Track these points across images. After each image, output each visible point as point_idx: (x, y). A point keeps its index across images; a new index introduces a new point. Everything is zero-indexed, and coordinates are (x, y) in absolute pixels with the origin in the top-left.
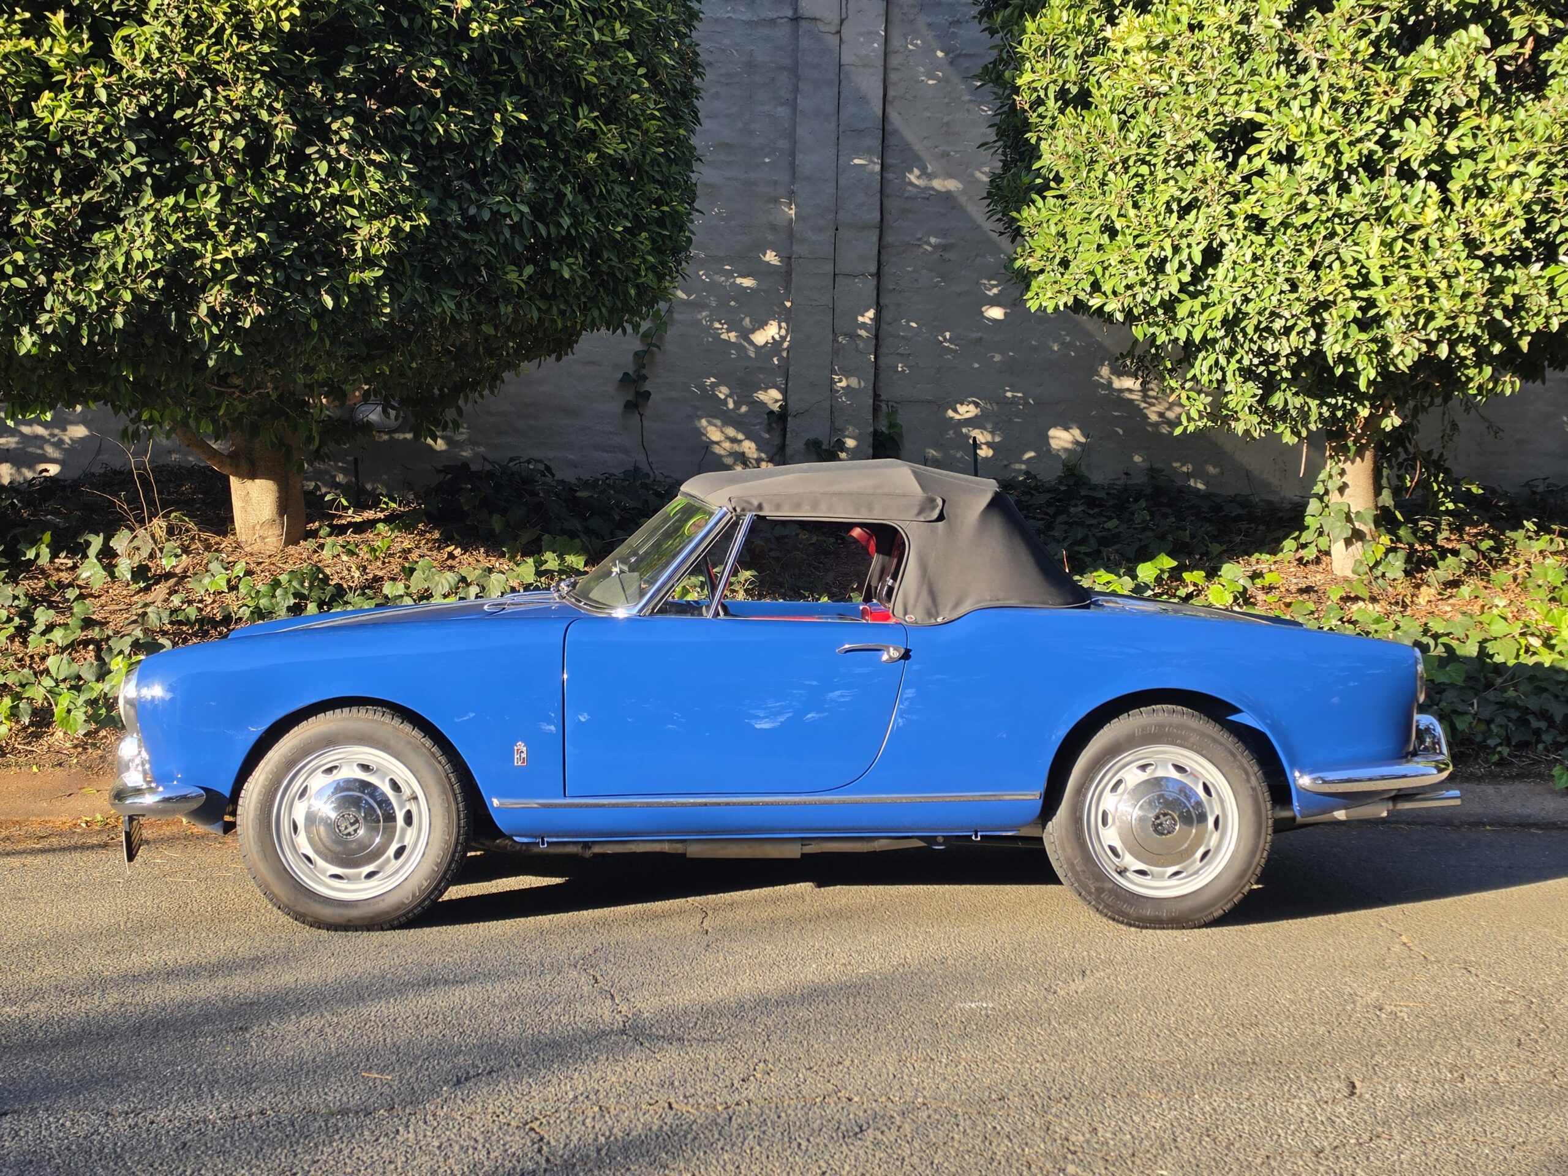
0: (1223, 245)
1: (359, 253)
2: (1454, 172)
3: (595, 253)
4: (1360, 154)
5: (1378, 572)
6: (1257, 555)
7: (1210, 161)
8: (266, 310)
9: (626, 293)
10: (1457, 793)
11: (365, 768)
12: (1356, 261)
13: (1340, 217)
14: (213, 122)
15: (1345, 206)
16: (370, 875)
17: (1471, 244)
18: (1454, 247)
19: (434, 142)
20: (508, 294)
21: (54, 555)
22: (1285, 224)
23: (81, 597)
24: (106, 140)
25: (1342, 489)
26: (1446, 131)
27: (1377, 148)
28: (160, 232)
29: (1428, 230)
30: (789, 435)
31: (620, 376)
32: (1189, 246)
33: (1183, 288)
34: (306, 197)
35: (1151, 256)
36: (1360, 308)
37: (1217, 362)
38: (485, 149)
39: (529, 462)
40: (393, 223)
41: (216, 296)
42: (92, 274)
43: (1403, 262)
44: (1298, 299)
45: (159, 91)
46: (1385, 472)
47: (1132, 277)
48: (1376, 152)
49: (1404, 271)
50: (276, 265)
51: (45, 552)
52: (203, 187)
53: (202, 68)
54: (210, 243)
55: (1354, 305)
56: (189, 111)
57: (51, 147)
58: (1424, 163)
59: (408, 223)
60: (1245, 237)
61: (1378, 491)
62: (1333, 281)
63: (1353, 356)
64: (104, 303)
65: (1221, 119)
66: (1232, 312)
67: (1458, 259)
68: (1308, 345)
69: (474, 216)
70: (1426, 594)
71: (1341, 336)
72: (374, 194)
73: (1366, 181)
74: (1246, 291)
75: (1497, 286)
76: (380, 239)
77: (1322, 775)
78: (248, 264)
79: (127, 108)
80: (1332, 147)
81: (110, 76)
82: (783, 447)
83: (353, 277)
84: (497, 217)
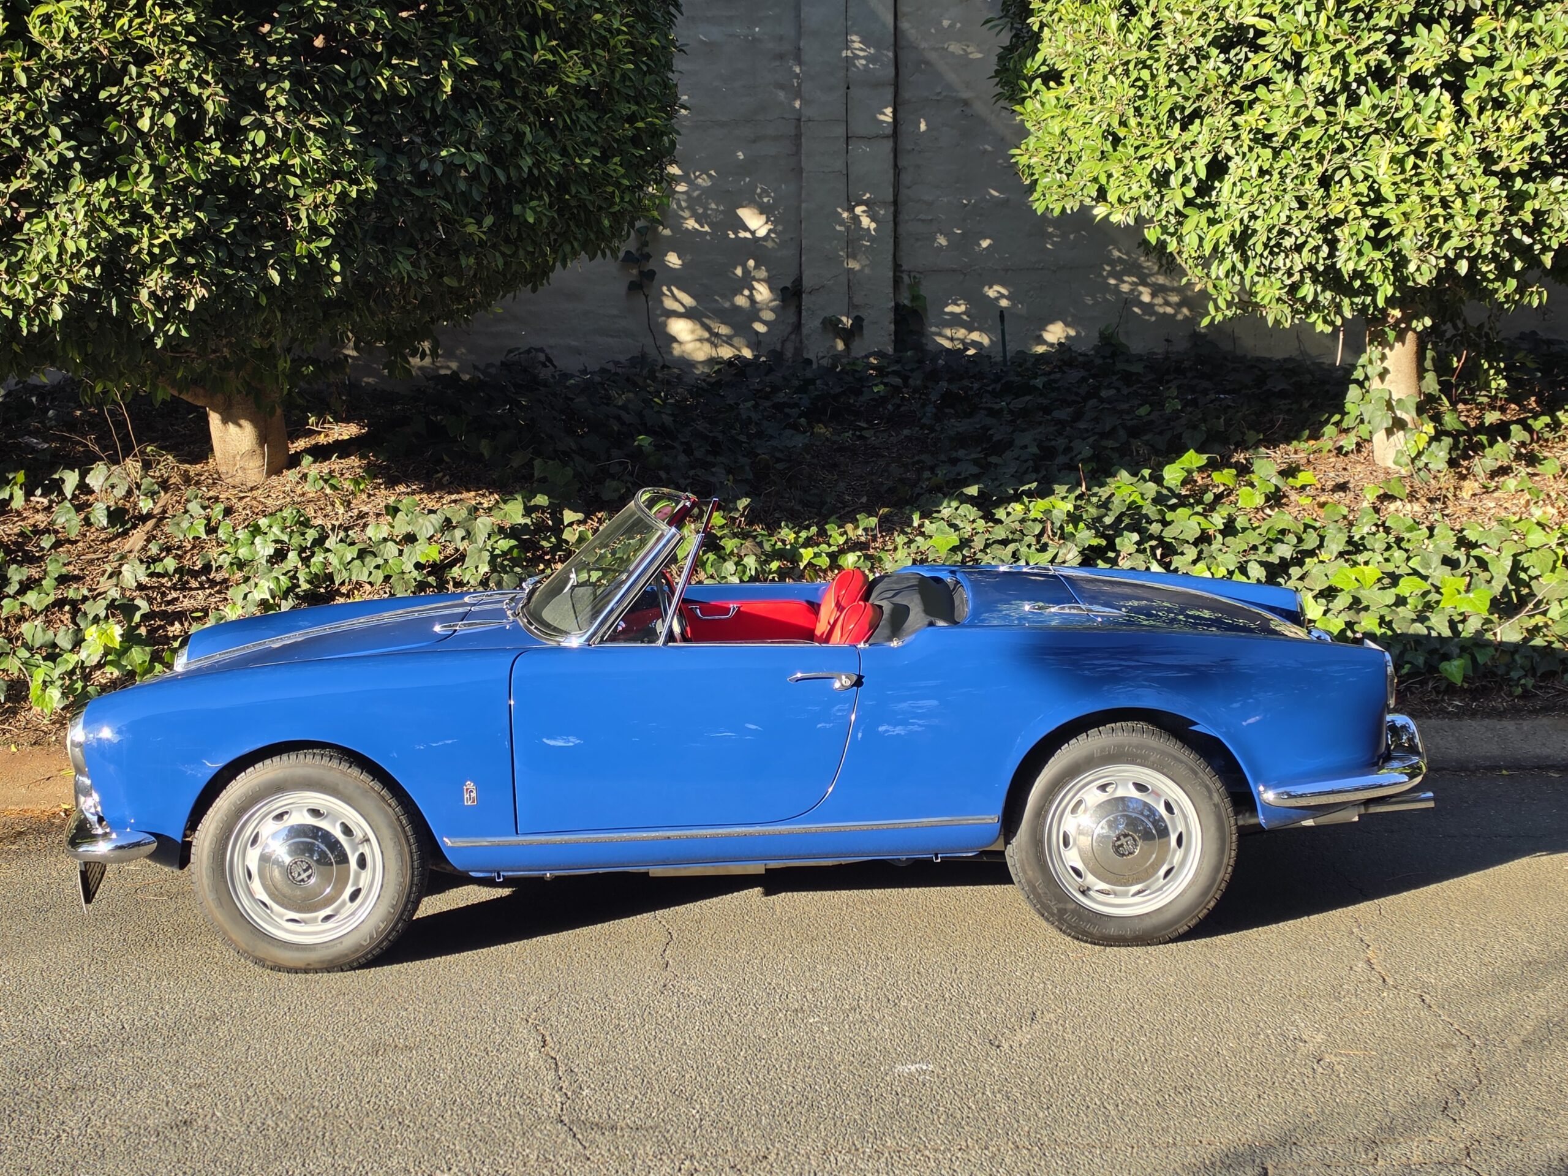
0: (1228, 158)
1: (305, 223)
2: (1469, 82)
3: (563, 186)
4: (1367, 65)
5: (1420, 464)
6: (1295, 443)
7: (1212, 67)
8: (209, 291)
9: (599, 222)
10: (1432, 795)
11: (316, 813)
12: (1366, 177)
13: (1350, 131)
14: (140, 100)
15: (1353, 118)
16: (327, 918)
17: (1487, 157)
18: (1470, 162)
19: (378, 97)
20: (469, 245)
21: (29, 493)
22: (1294, 136)
23: (57, 544)
24: (30, 127)
25: (1382, 375)
26: (1460, 36)
27: (1385, 57)
28: (93, 217)
29: (1442, 143)
30: (804, 313)
32: (1193, 159)
33: (1189, 203)
34: (244, 170)
35: (1155, 168)
36: (1372, 226)
37: (1234, 267)
38: (434, 99)
39: (529, 351)
40: (339, 189)
41: (155, 281)
42: (26, 267)
43: (1415, 180)
44: (1307, 217)
45: (81, 71)
46: (1430, 354)
47: (1136, 191)
48: (1385, 62)
49: (1416, 189)
50: (218, 243)
51: (19, 494)
52: (134, 169)
53: (127, 43)
54: (146, 227)
55: (1366, 223)
56: (114, 90)
58: (1438, 72)
59: (355, 188)
60: (1251, 149)
61: (1421, 372)
62: (1343, 199)
63: (1367, 274)
64: (40, 295)
65: (1222, 24)
66: (1238, 229)
67: (1474, 176)
68: (1321, 261)
69: (426, 172)
70: (1470, 486)
71: (1354, 254)
72: (316, 161)
73: (1376, 91)
74: (1253, 208)
75: (1516, 201)
76: (326, 207)
77: (1288, 789)
78: (187, 245)
79: (48, 91)
80: (1338, 58)
81: (28, 60)
82: (798, 327)
83: (301, 248)
84: (451, 168)
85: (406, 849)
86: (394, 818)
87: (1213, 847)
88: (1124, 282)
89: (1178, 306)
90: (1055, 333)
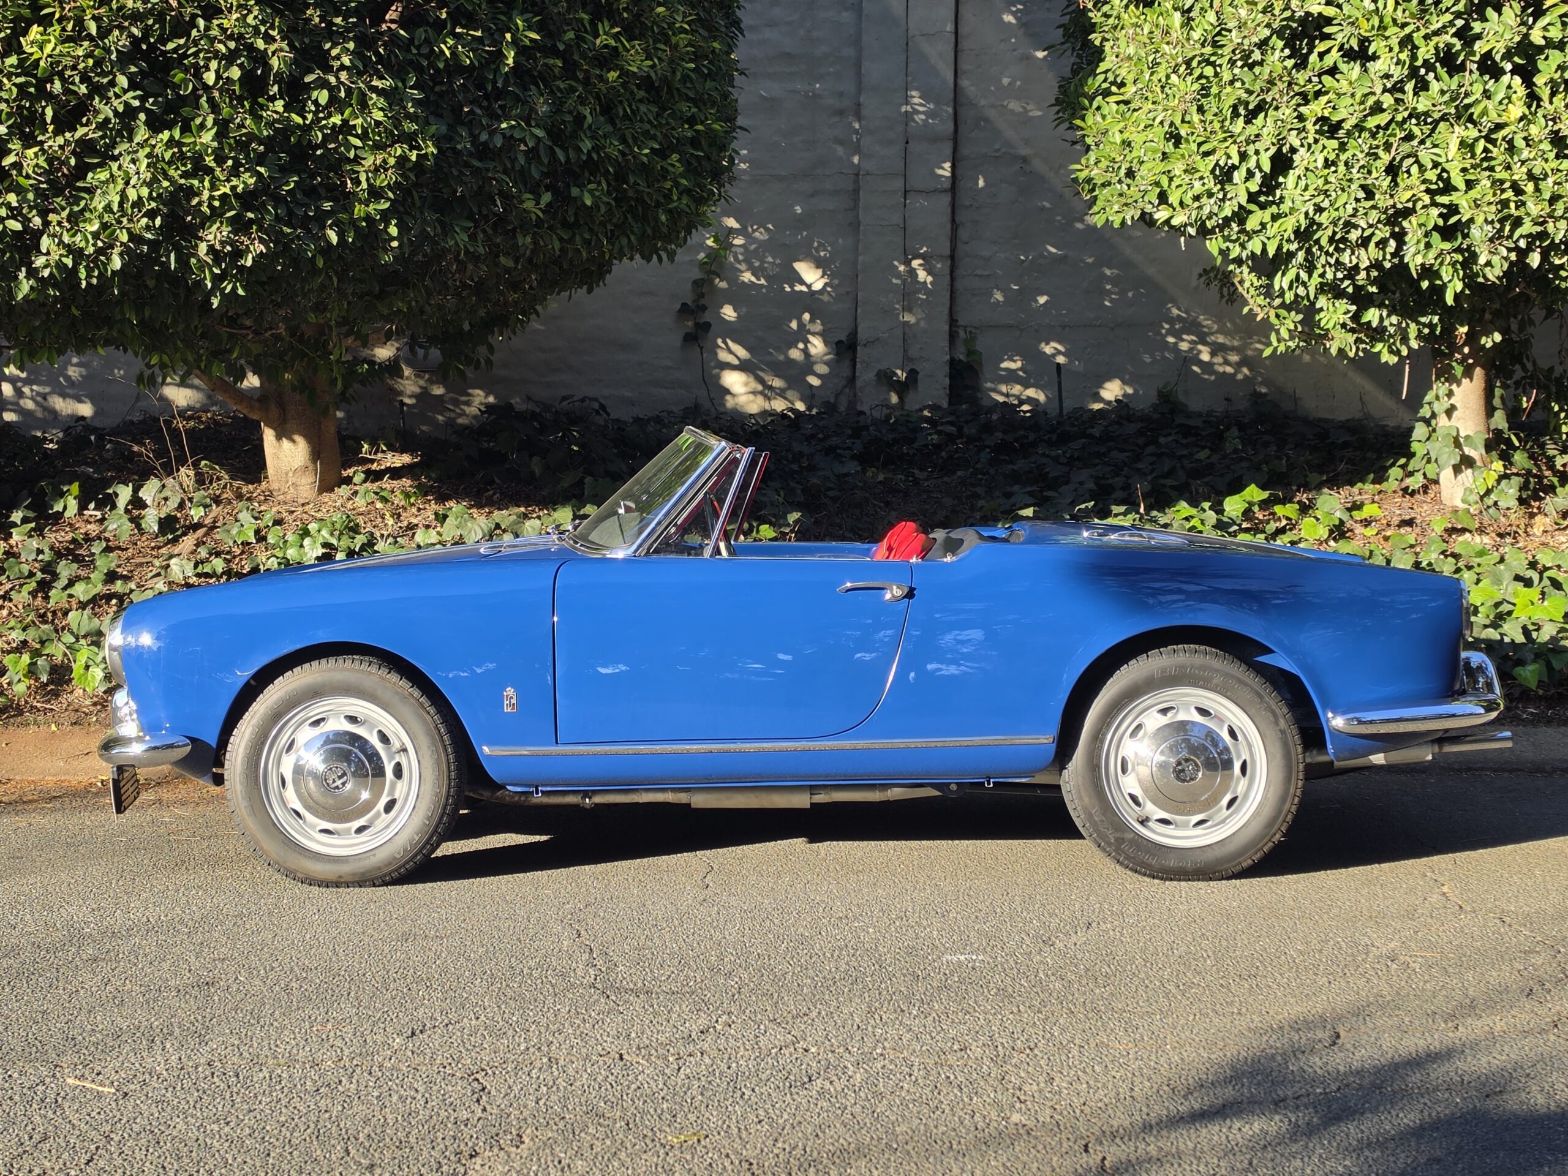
0: (1293, 150)
1: (364, 185)
2: (1541, 65)
3: (621, 176)
4: (1436, 48)
5: (1489, 501)
6: (1359, 485)
7: (1277, 58)
8: (267, 247)
9: (657, 219)
10: (1508, 734)
11: (353, 719)
12: (1436, 165)
13: (1418, 117)
14: (208, 51)
15: (1422, 105)
16: (360, 830)
17: (1558, 142)
18: (1542, 146)
19: (441, 65)
20: (525, 224)
21: (83, 507)
22: (1359, 127)
23: (108, 550)
24: (98, 75)
25: (1450, 412)
26: (1531, 20)
27: (1455, 40)
28: (156, 168)
29: (1513, 128)
30: (858, 366)
31: (678, 306)
32: (1257, 152)
33: (1252, 198)
34: (307, 129)
35: (1217, 164)
36: (1441, 215)
37: (1297, 277)
38: (497, 71)
39: (583, 400)
40: (399, 152)
41: (215, 234)
42: (88, 216)
43: (1485, 164)
44: (1374, 207)
45: (150, 22)
46: (1498, 392)
47: (1198, 187)
48: (1454, 45)
49: (1487, 173)
50: (278, 200)
51: (72, 505)
52: (198, 121)
54: (207, 179)
55: (1435, 212)
56: (182, 41)
57: (41, 84)
58: (1508, 55)
59: (415, 152)
60: (1316, 141)
61: (1490, 411)
62: (1411, 188)
63: (1436, 268)
64: (100, 244)
65: (1287, 14)
66: (1304, 224)
67: (1546, 160)
68: (1388, 257)
69: (485, 144)
70: (1541, 523)
71: (1422, 246)
72: (378, 123)
73: (1445, 76)
74: (1318, 200)
76: (386, 170)
77: (1357, 715)
78: (247, 199)
79: (118, 41)
80: (1407, 42)
81: (98, 8)
82: (852, 379)
83: (359, 210)
84: (510, 140)
85: (444, 759)
86: (432, 726)
87: (1279, 776)
88: (1183, 340)
89: (1238, 366)
90: (1112, 391)
